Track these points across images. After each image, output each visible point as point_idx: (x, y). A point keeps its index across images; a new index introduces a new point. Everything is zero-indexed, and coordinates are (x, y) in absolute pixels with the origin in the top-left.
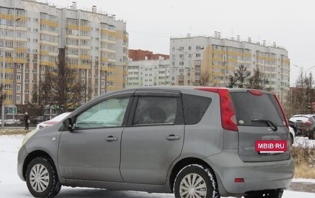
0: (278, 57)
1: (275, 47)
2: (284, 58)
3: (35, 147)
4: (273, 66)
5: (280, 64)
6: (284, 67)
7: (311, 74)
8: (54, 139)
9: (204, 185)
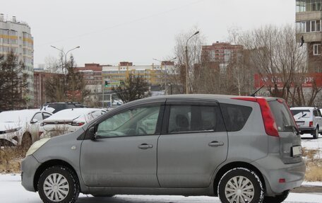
0: (19, 34)
1: (15, 22)
2: (27, 36)
3: (50, 157)
4: (13, 46)
5: (22, 44)
6: (26, 47)
7: (72, 57)
8: (73, 148)
9: (252, 186)
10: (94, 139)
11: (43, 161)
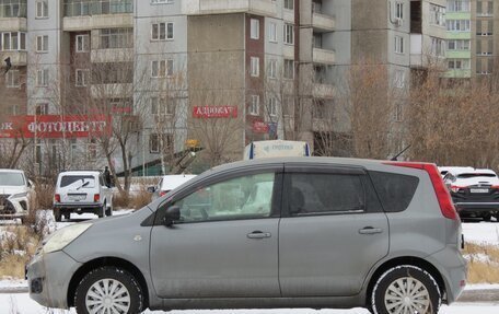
8: (137, 238)
10: (169, 225)
11: (86, 260)
